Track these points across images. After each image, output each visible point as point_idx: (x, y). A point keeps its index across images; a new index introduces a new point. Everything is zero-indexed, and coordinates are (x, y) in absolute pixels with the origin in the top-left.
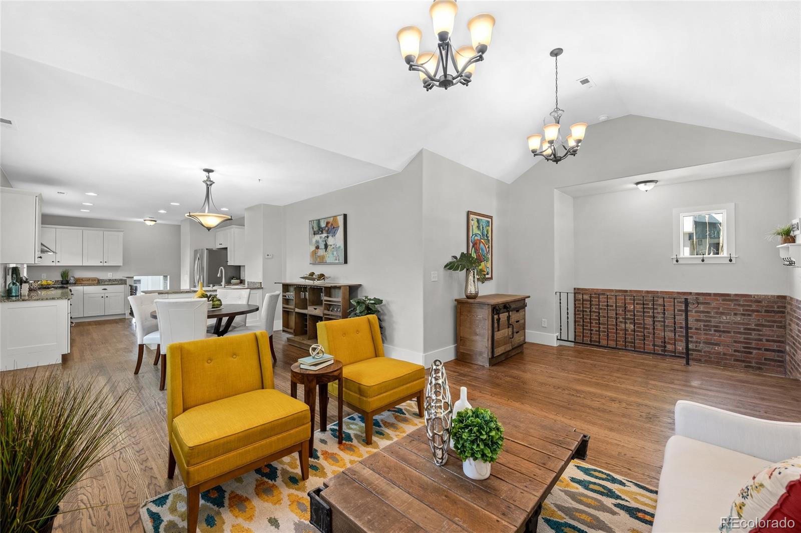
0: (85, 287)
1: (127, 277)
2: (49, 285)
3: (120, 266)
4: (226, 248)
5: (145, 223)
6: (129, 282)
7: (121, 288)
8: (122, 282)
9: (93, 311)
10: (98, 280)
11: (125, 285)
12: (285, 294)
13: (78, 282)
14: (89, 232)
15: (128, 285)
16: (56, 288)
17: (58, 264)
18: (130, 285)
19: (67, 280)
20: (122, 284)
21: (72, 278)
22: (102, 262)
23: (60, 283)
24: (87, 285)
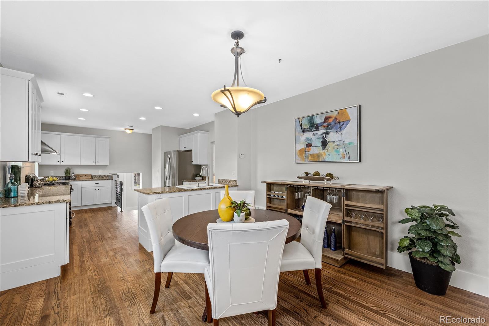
0: (83, 182)
1: (113, 174)
2: (55, 181)
3: (107, 165)
4: (191, 151)
5: (125, 132)
6: (115, 177)
7: (109, 182)
8: (109, 178)
9: (89, 202)
10: (92, 176)
11: (112, 180)
12: (269, 193)
13: (77, 178)
14: (85, 139)
15: (114, 180)
16: (60, 184)
17: (62, 164)
18: (115, 181)
19: (69, 176)
20: (109, 179)
21: (73, 175)
22: (95, 162)
23: (63, 179)
24: (84, 180)
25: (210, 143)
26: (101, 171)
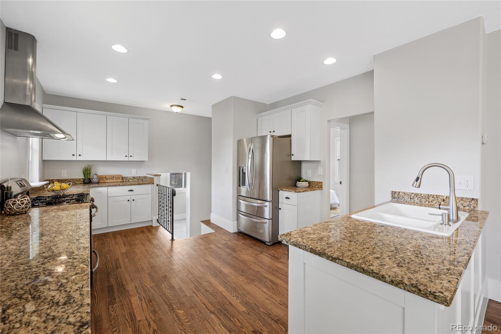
0: (111, 189)
1: (153, 175)
2: (64, 190)
3: (145, 161)
4: (290, 136)
6: (157, 180)
7: (148, 188)
8: (148, 181)
10: (123, 178)
11: (153, 184)
13: (101, 181)
14: (113, 119)
15: (156, 185)
17: (79, 158)
19: (90, 179)
20: (149, 184)
21: (95, 177)
22: (127, 156)
23: (80, 184)
24: (112, 186)
25: (327, 122)
26: (135, 170)
